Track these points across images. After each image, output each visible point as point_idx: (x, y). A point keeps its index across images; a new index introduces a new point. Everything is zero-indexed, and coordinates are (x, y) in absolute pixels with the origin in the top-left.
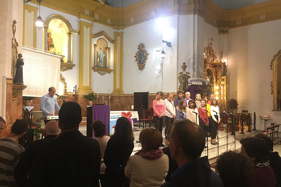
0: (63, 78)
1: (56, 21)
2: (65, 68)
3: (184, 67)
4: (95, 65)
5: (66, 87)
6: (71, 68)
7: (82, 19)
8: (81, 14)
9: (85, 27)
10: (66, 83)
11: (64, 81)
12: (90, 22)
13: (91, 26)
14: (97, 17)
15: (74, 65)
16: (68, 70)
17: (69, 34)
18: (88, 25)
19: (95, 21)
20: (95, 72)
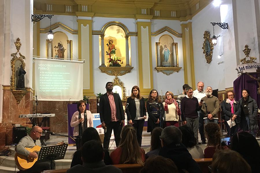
0: (122, 82)
1: (112, 28)
2: (122, 72)
3: (247, 51)
4: (158, 65)
5: (124, 91)
6: (129, 72)
7: (139, 20)
8: (137, 15)
9: (142, 27)
10: (125, 88)
11: (122, 86)
12: (149, 21)
13: (150, 25)
14: (157, 13)
15: (132, 68)
16: (127, 74)
17: (127, 37)
18: (145, 25)
19: (155, 17)
20: (158, 72)
